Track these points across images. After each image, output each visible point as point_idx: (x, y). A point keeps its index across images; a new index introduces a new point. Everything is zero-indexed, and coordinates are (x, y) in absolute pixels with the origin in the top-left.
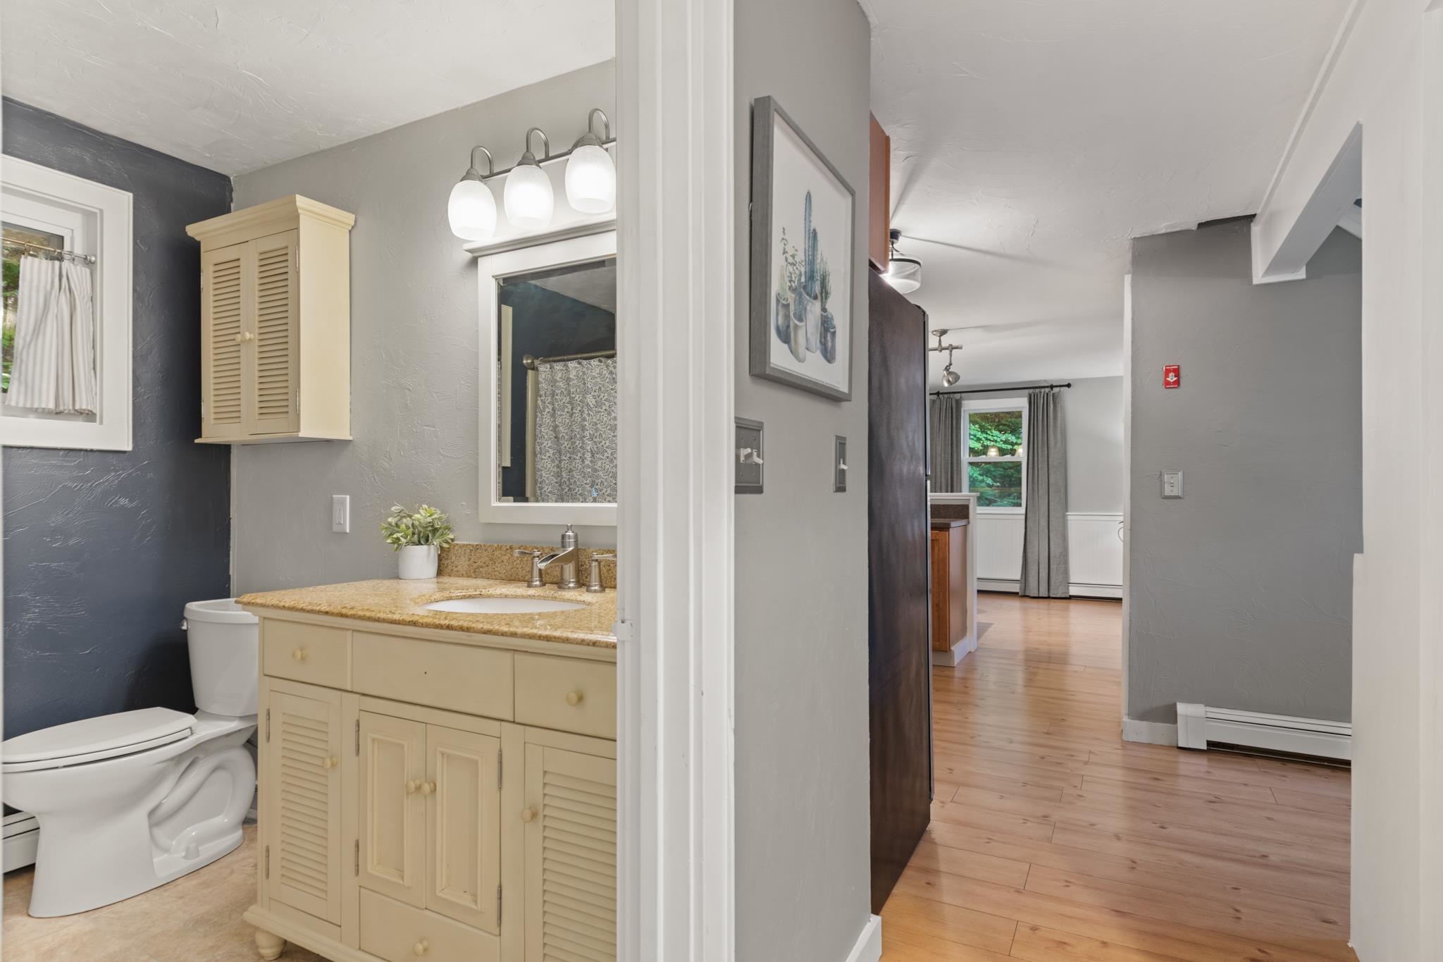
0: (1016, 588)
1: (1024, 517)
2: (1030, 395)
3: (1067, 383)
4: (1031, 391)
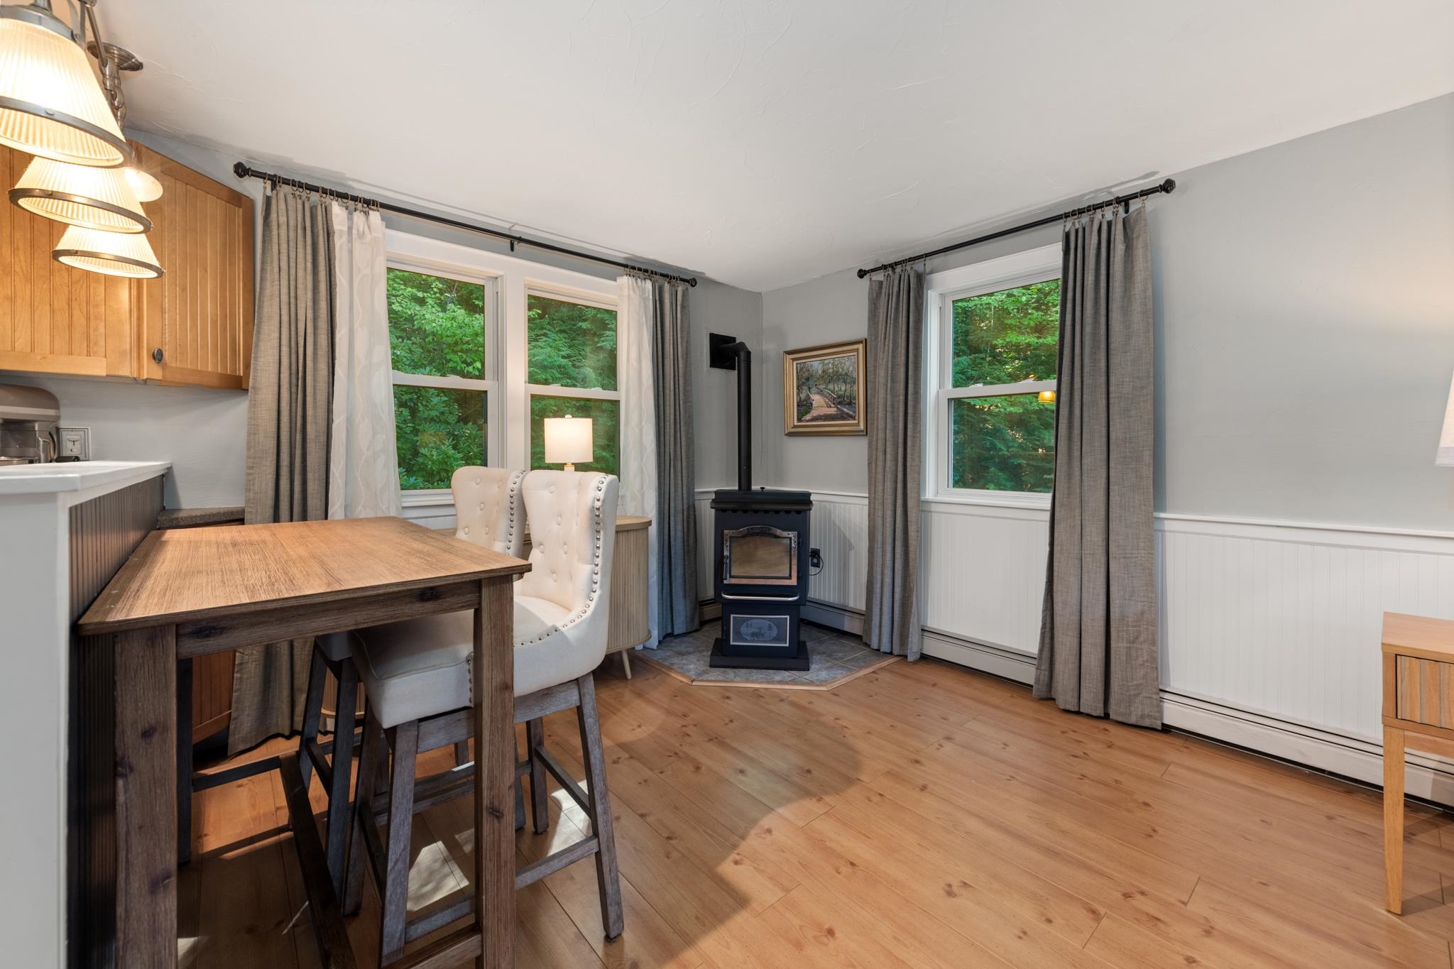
0: (1027, 674)
1: (1047, 516)
2: (1067, 236)
3: (1162, 183)
4: (1069, 225)
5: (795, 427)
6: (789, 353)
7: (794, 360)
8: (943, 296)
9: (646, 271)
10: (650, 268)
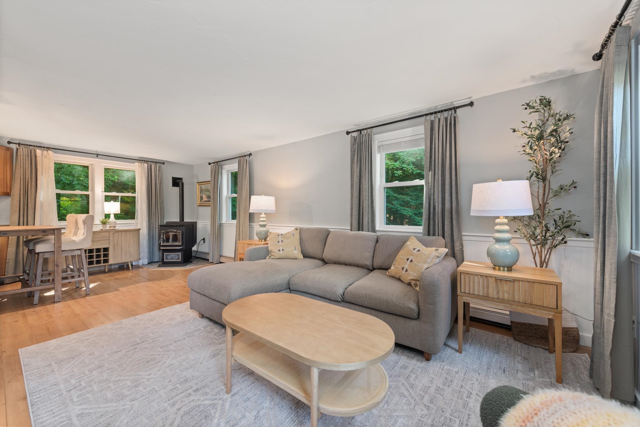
4: (239, 159)
5: (200, 204)
6: (198, 183)
7: (199, 185)
8: (228, 171)
9: (145, 161)
10: (146, 160)
